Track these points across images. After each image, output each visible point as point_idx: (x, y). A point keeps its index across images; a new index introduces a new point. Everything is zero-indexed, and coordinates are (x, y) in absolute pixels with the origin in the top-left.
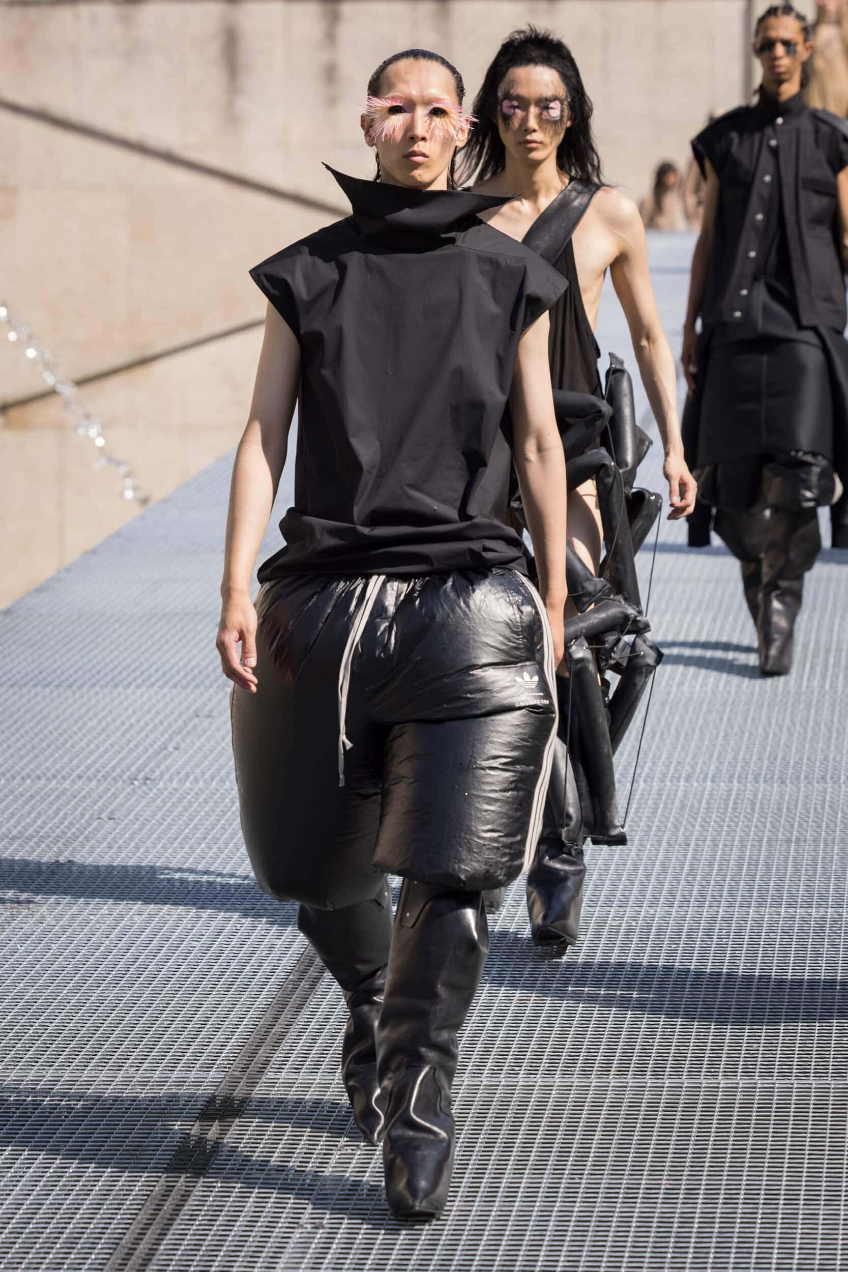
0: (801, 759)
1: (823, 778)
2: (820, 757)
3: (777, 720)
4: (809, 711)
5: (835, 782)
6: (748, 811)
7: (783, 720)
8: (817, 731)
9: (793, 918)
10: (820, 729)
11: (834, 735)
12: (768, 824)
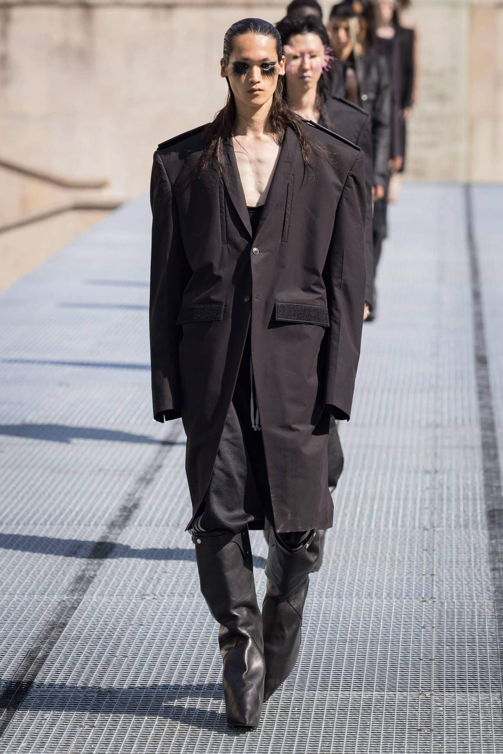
0: (354, 580)
1: (370, 594)
2: (367, 578)
3: (336, 550)
4: (359, 544)
5: (378, 598)
6: (315, 618)
7: (340, 551)
8: (365, 559)
9: (347, 699)
10: (367, 558)
11: (378, 563)
12: (329, 629)
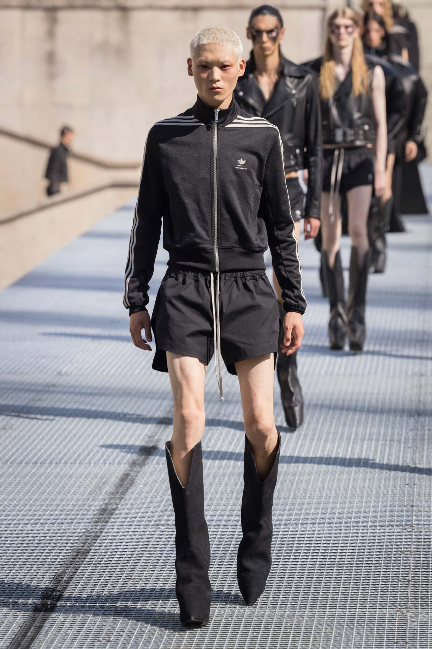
0: (343, 511)
1: (357, 524)
2: (355, 509)
3: (328, 484)
4: (349, 479)
5: (364, 526)
7: (332, 486)
8: (354, 492)
9: (333, 616)
10: (356, 492)
11: (365, 495)
12: (320, 554)
